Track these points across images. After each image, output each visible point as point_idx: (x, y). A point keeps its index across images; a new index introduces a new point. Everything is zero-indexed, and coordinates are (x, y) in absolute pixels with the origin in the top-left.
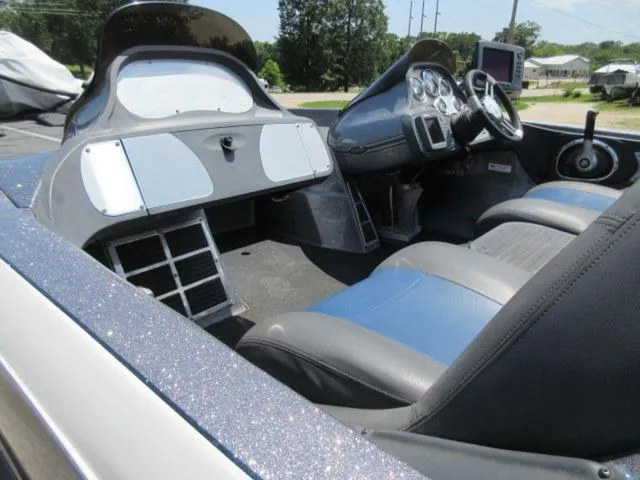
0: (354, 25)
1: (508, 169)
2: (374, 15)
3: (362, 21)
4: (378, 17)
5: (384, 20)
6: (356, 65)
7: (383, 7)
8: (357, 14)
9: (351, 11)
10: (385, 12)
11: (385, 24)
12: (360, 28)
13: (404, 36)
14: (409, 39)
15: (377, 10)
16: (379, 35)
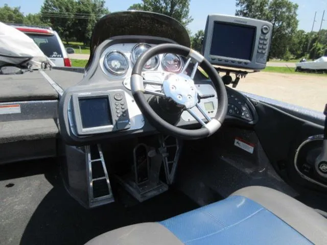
0: (277, 25)
1: (250, 149)
2: (290, 20)
3: (282, 23)
4: (293, 21)
5: (296, 23)
6: (275, 47)
7: (296, 15)
8: (280, 19)
9: (276, 18)
10: (297, 18)
11: (297, 24)
12: (281, 27)
13: (310, 32)
14: (312, 33)
15: (292, 17)
16: (293, 31)
